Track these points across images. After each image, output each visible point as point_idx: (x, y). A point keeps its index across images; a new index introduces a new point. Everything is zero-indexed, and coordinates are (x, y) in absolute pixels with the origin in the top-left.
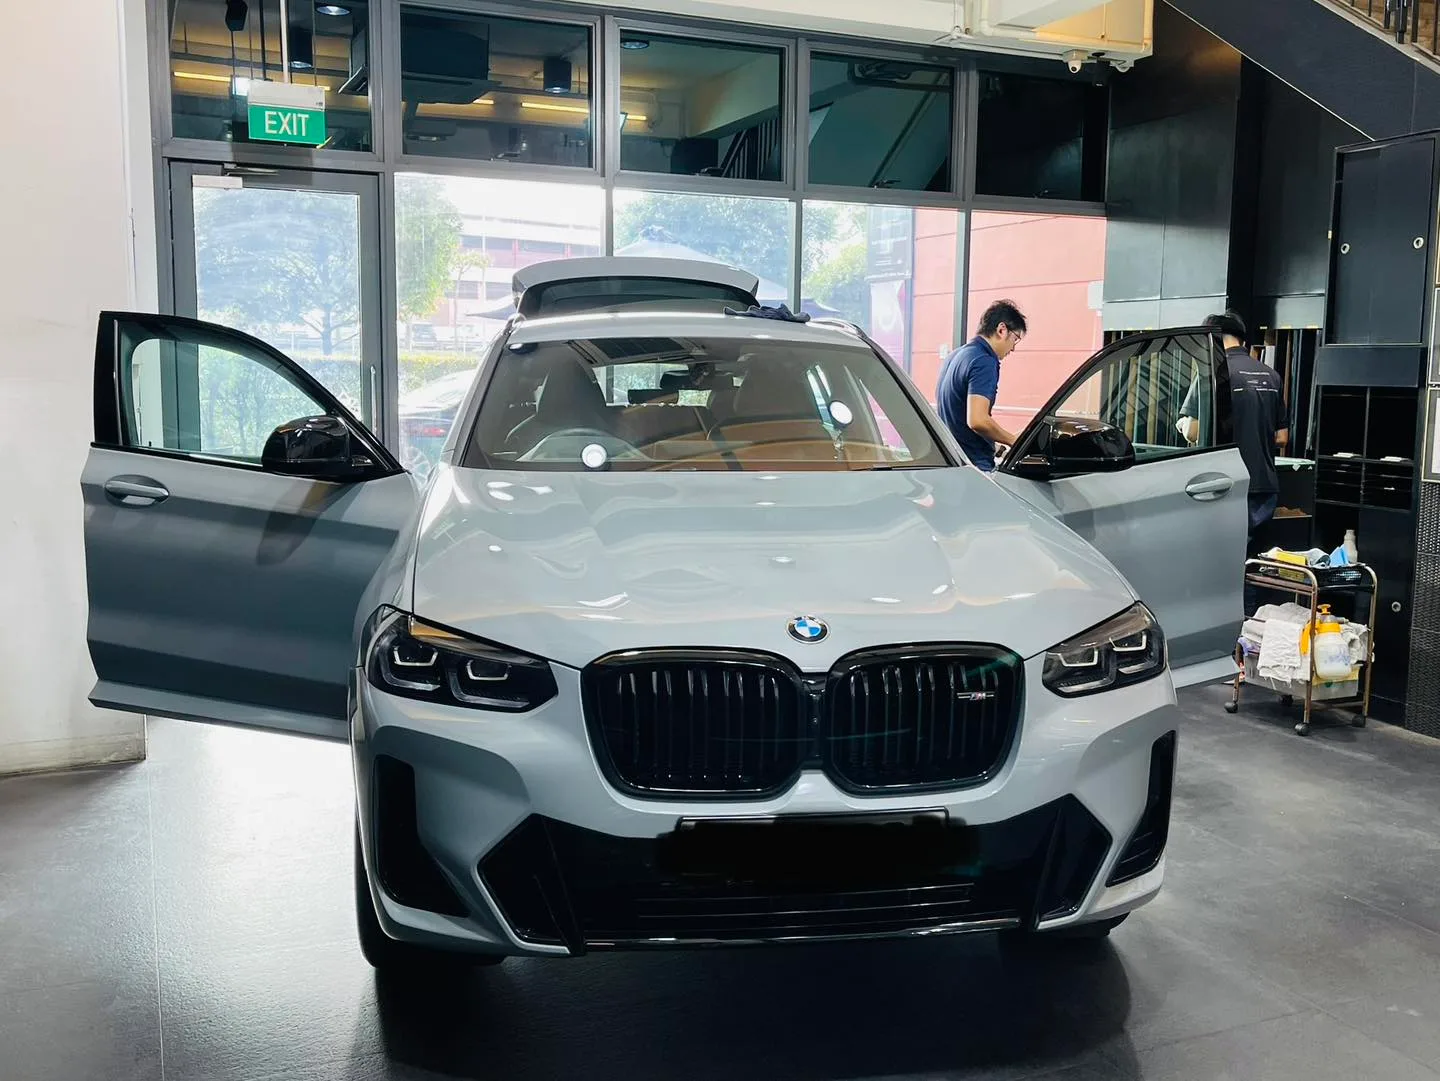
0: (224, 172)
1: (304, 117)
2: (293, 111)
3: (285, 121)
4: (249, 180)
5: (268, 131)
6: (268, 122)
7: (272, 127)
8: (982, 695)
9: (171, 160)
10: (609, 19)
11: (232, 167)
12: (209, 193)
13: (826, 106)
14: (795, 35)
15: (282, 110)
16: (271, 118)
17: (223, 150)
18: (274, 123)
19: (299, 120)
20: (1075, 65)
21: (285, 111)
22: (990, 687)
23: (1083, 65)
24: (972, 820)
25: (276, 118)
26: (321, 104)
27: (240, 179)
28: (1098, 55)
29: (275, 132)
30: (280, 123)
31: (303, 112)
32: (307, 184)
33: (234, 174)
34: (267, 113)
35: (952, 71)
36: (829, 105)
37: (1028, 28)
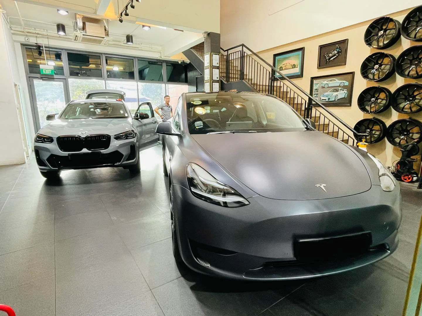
0: (39, 79)
2: (48, 69)
6: (44, 71)
8: (104, 139)
9: (29, 77)
10: (103, 55)
11: (40, 78)
12: (37, 82)
13: (148, 67)
14: (135, 57)
15: (46, 69)
17: (38, 75)
19: (49, 71)
20: (180, 62)
22: (106, 139)
23: (181, 62)
24: (105, 153)
25: (45, 71)
26: (53, 68)
27: (42, 80)
28: (183, 61)
29: (45, 73)
30: (46, 71)
32: (54, 81)
33: (40, 79)
35: (162, 63)
36: (149, 67)
37: (170, 57)
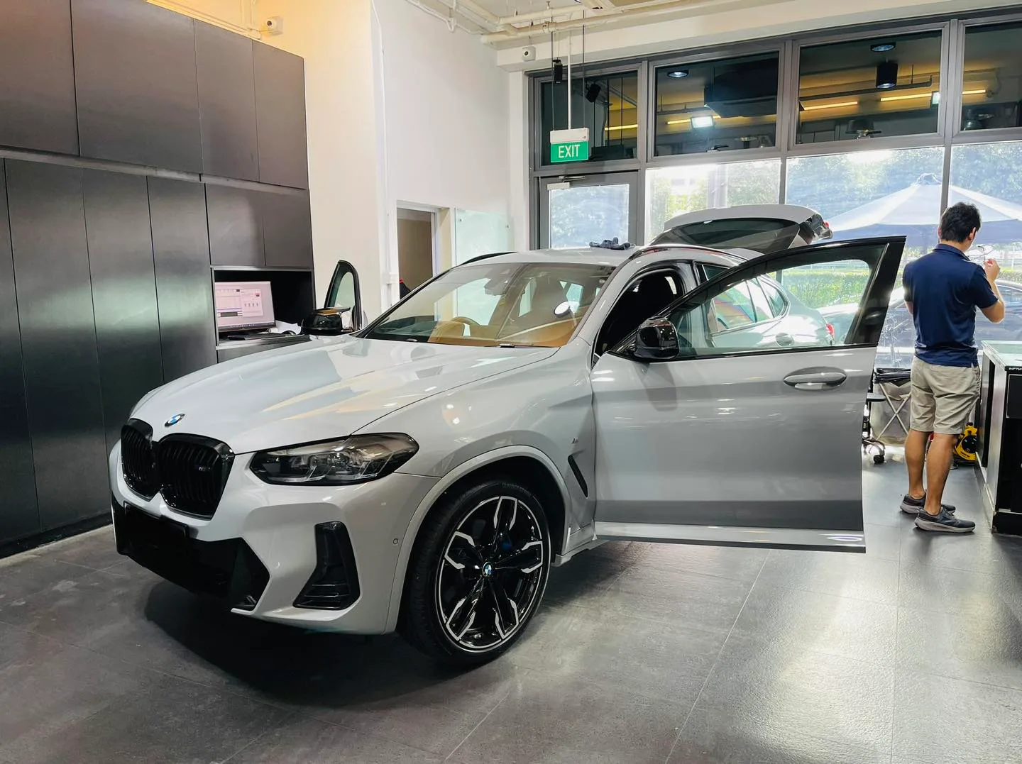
0: (561, 180)
1: (577, 146)
2: (572, 144)
3: (568, 150)
4: (572, 183)
5: (560, 157)
6: (560, 152)
7: (562, 154)
9: (539, 178)
11: (563, 177)
12: (557, 192)
15: (565, 144)
16: (562, 149)
17: (559, 170)
18: (563, 152)
19: (575, 148)
21: (568, 145)
25: (564, 149)
26: (585, 137)
27: (568, 183)
29: (563, 157)
30: (566, 151)
31: (577, 143)
33: (565, 181)
34: (560, 147)
